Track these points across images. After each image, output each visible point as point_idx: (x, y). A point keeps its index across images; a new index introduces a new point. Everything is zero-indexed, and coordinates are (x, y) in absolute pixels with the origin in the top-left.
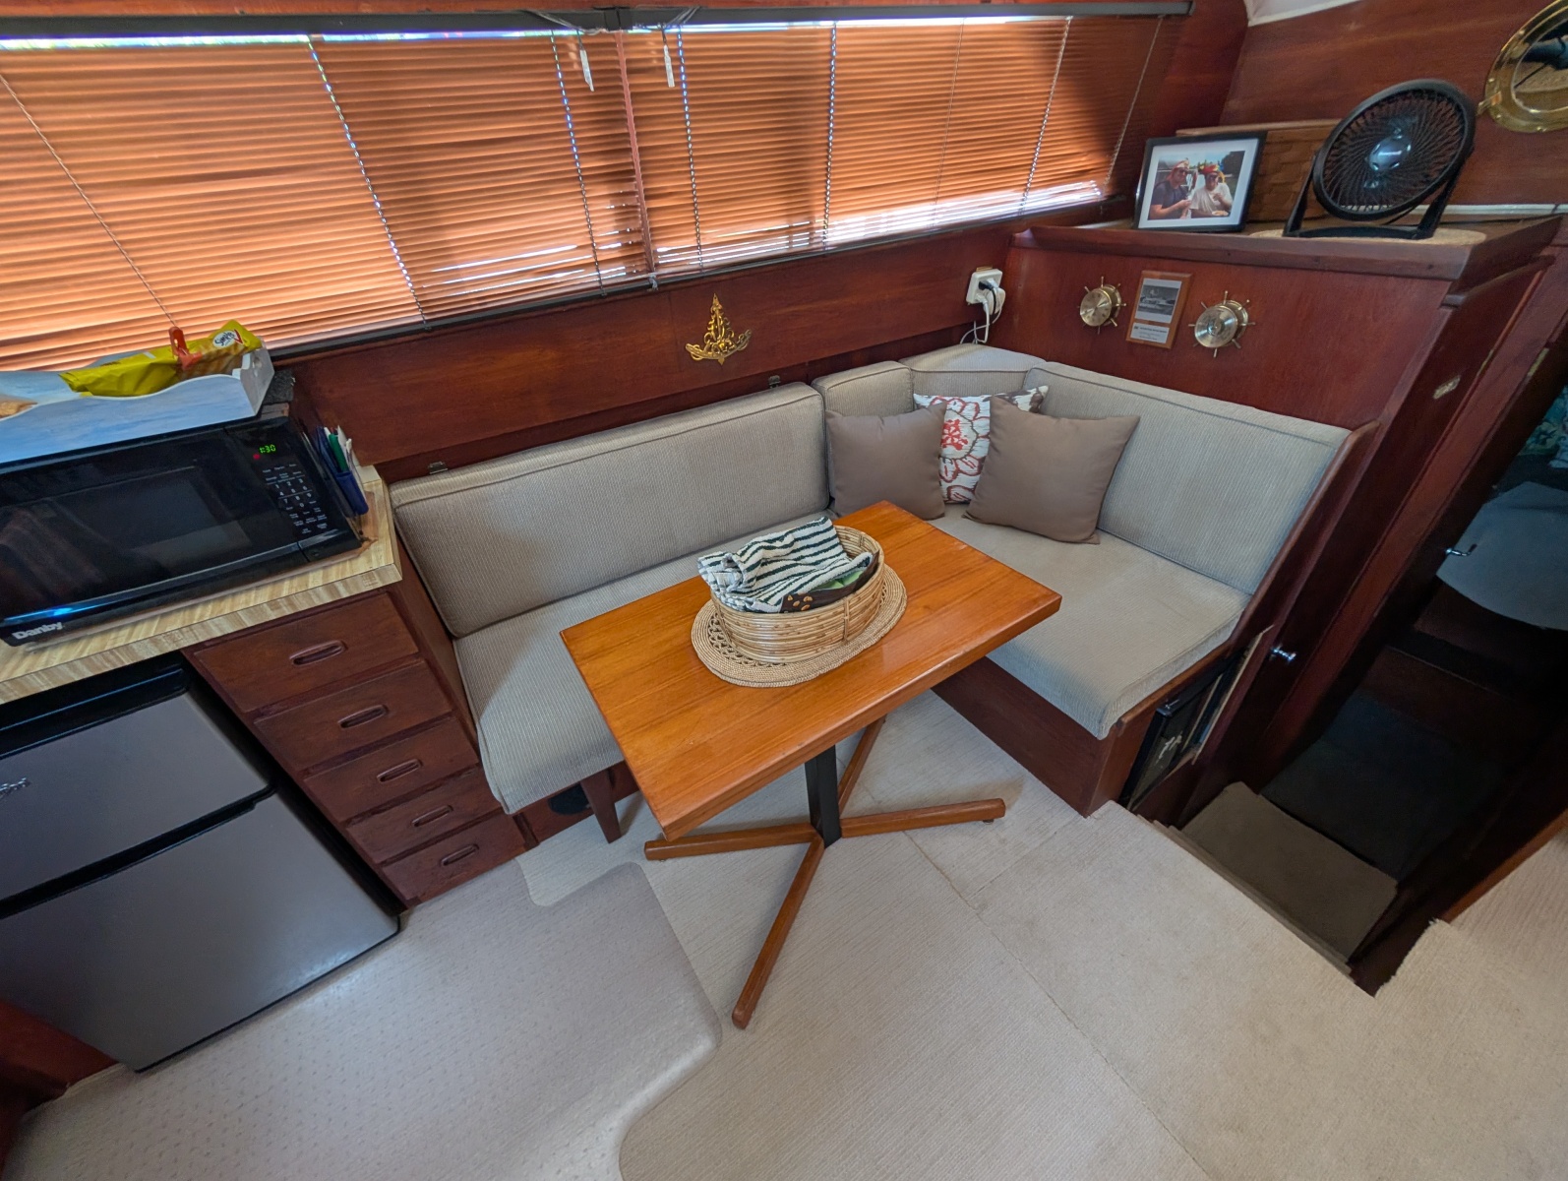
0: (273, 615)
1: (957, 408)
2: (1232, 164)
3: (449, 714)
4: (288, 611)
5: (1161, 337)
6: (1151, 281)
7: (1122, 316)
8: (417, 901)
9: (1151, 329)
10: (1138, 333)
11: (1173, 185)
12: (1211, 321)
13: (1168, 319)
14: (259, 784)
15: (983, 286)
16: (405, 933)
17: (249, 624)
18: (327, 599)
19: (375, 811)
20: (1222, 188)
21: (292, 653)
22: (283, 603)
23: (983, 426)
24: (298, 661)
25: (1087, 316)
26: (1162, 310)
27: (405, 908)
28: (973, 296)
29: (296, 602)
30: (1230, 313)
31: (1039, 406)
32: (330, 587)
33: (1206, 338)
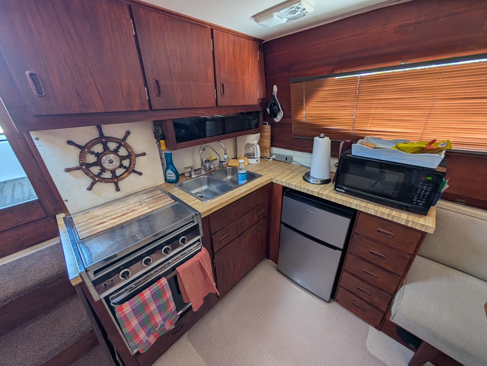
0: (385, 217)
3: (399, 276)
4: (390, 219)
8: (337, 301)
14: (341, 246)
16: (329, 304)
17: (378, 215)
18: (403, 223)
19: (353, 275)
21: (379, 228)
22: (391, 216)
24: (378, 231)
27: (333, 299)
29: (394, 218)
32: (408, 221)
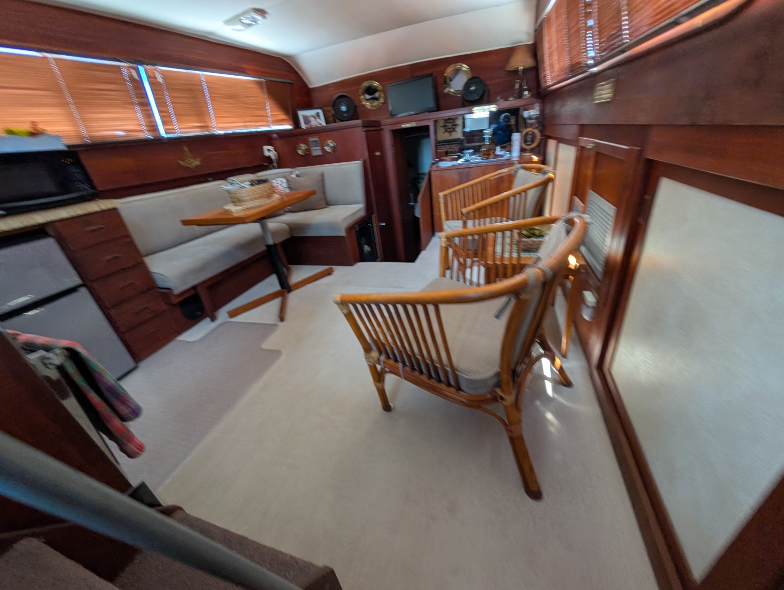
2: (318, 114)
3: (138, 264)
5: (319, 153)
6: (311, 139)
7: (309, 150)
9: (316, 152)
10: (314, 153)
11: (307, 121)
12: (328, 145)
13: (318, 148)
14: (78, 280)
15: (269, 150)
16: (139, 369)
20: (318, 120)
21: (87, 228)
23: (285, 185)
25: (300, 152)
26: (317, 146)
28: (267, 154)
30: (331, 143)
31: (298, 176)
33: (327, 149)
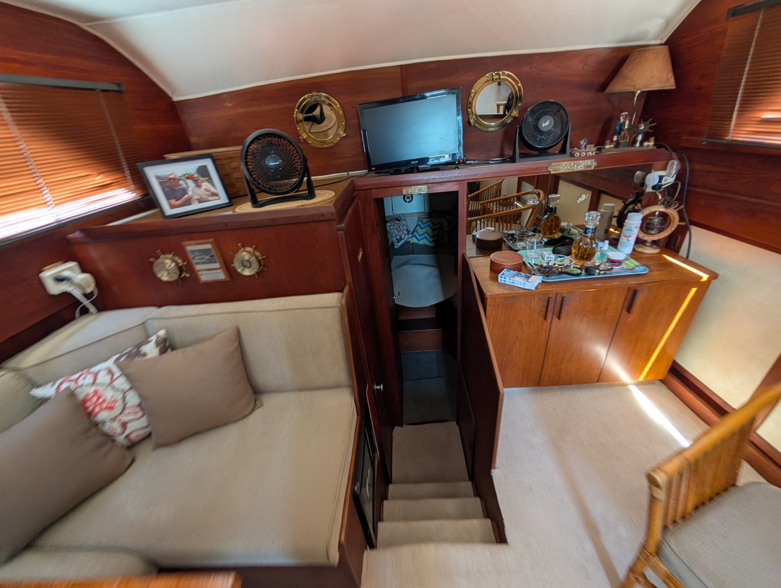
1: (89, 379)
2: (203, 172)
5: (221, 275)
9: (210, 273)
10: (205, 277)
11: (173, 188)
13: (217, 265)
15: (59, 280)
23: (122, 383)
26: (210, 262)
28: (55, 289)
31: (166, 346)
